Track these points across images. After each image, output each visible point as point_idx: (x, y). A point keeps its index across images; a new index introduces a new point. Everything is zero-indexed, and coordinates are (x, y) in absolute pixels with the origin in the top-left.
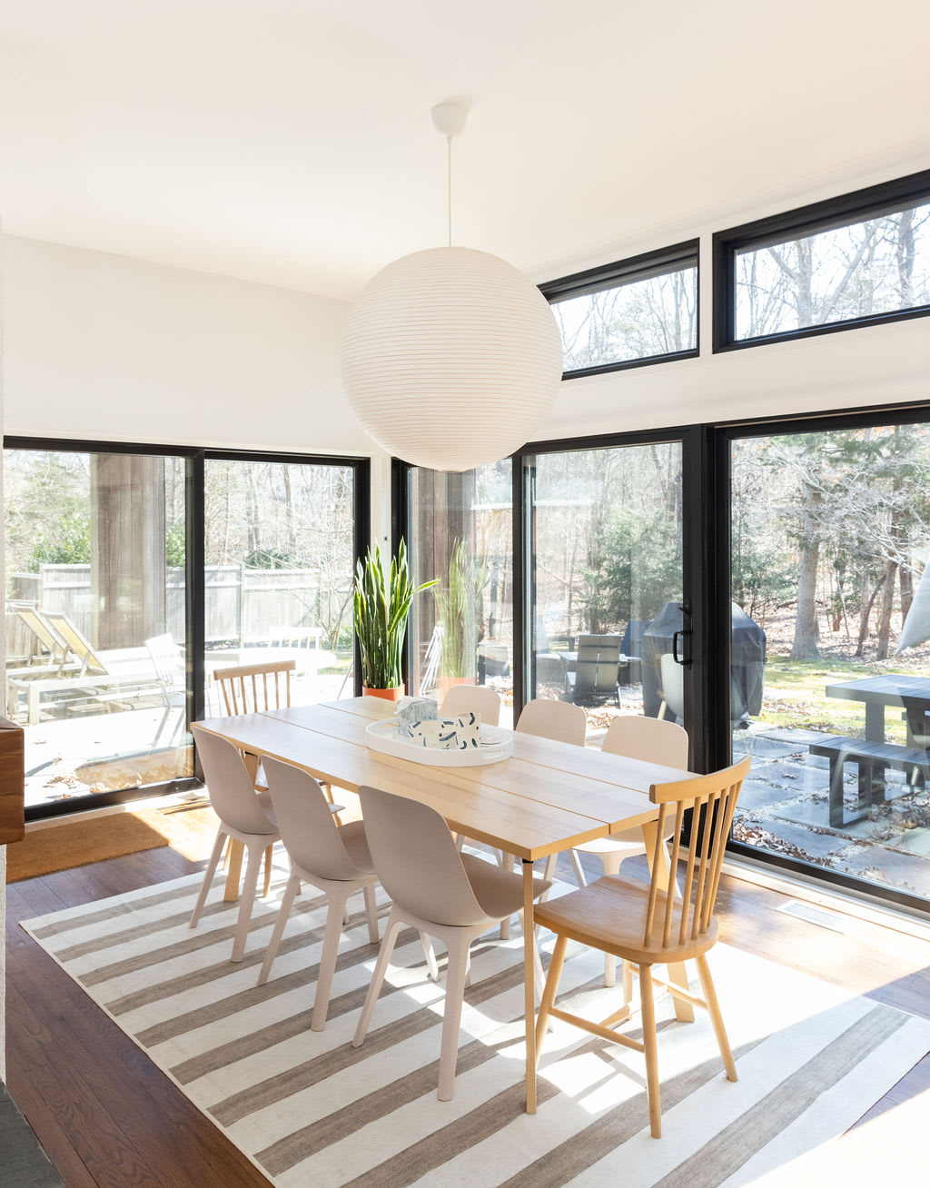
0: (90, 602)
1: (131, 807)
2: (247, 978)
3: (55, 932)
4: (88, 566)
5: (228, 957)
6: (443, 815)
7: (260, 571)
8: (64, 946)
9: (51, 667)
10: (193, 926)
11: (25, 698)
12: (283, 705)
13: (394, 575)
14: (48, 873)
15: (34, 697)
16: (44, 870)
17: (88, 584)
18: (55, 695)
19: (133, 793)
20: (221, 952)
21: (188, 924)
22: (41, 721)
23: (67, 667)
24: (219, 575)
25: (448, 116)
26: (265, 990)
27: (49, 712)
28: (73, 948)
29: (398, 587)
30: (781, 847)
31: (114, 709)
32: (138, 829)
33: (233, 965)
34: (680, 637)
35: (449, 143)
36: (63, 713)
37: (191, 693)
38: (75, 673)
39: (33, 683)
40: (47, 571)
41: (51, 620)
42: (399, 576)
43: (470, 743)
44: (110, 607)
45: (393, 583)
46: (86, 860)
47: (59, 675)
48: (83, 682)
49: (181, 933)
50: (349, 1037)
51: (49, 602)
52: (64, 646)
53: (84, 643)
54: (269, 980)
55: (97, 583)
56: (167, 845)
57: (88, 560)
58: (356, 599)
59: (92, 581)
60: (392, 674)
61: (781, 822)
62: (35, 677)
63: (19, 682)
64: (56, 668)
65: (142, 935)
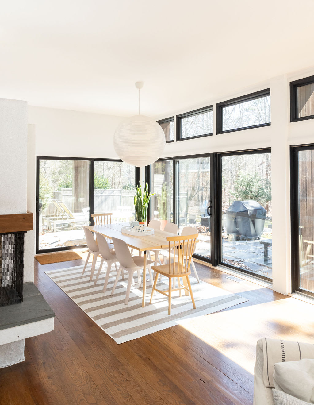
0: (72, 199)
1: (74, 250)
2: (92, 284)
3: (52, 274)
4: (71, 189)
5: (89, 280)
6: (126, 243)
7: (127, 191)
8: (54, 276)
9: (60, 217)
10: (83, 274)
11: (53, 226)
12: (109, 223)
13: (144, 192)
14: (52, 263)
15: (55, 225)
16: (52, 262)
17: (72, 194)
18: (60, 225)
19: (75, 247)
20: (88, 279)
21: (82, 274)
22: (57, 231)
23: (64, 217)
24: (115, 192)
25: (139, 85)
26: (95, 286)
27: (60, 229)
28: (55, 277)
29: (146, 195)
30: (244, 267)
31: (77, 229)
32: (75, 255)
33: (90, 281)
34: (209, 208)
35: (139, 90)
36: (63, 229)
37: (90, 222)
38: (66, 219)
39: (55, 221)
40: (63, 190)
41: (60, 204)
42: (146, 192)
43: (142, 231)
44: (77, 200)
45: (144, 194)
46: (61, 261)
47: (62, 219)
48: (68, 221)
49: (80, 275)
50: (110, 294)
51: (63, 200)
52: (64, 211)
53: (68, 210)
54: (96, 284)
55: (74, 194)
56: (81, 259)
57: (72, 187)
58: (135, 198)
59: (73, 193)
60: (143, 219)
61: (251, 263)
62: (56, 219)
63: (52, 221)
64: (61, 217)
65: (71, 275)
